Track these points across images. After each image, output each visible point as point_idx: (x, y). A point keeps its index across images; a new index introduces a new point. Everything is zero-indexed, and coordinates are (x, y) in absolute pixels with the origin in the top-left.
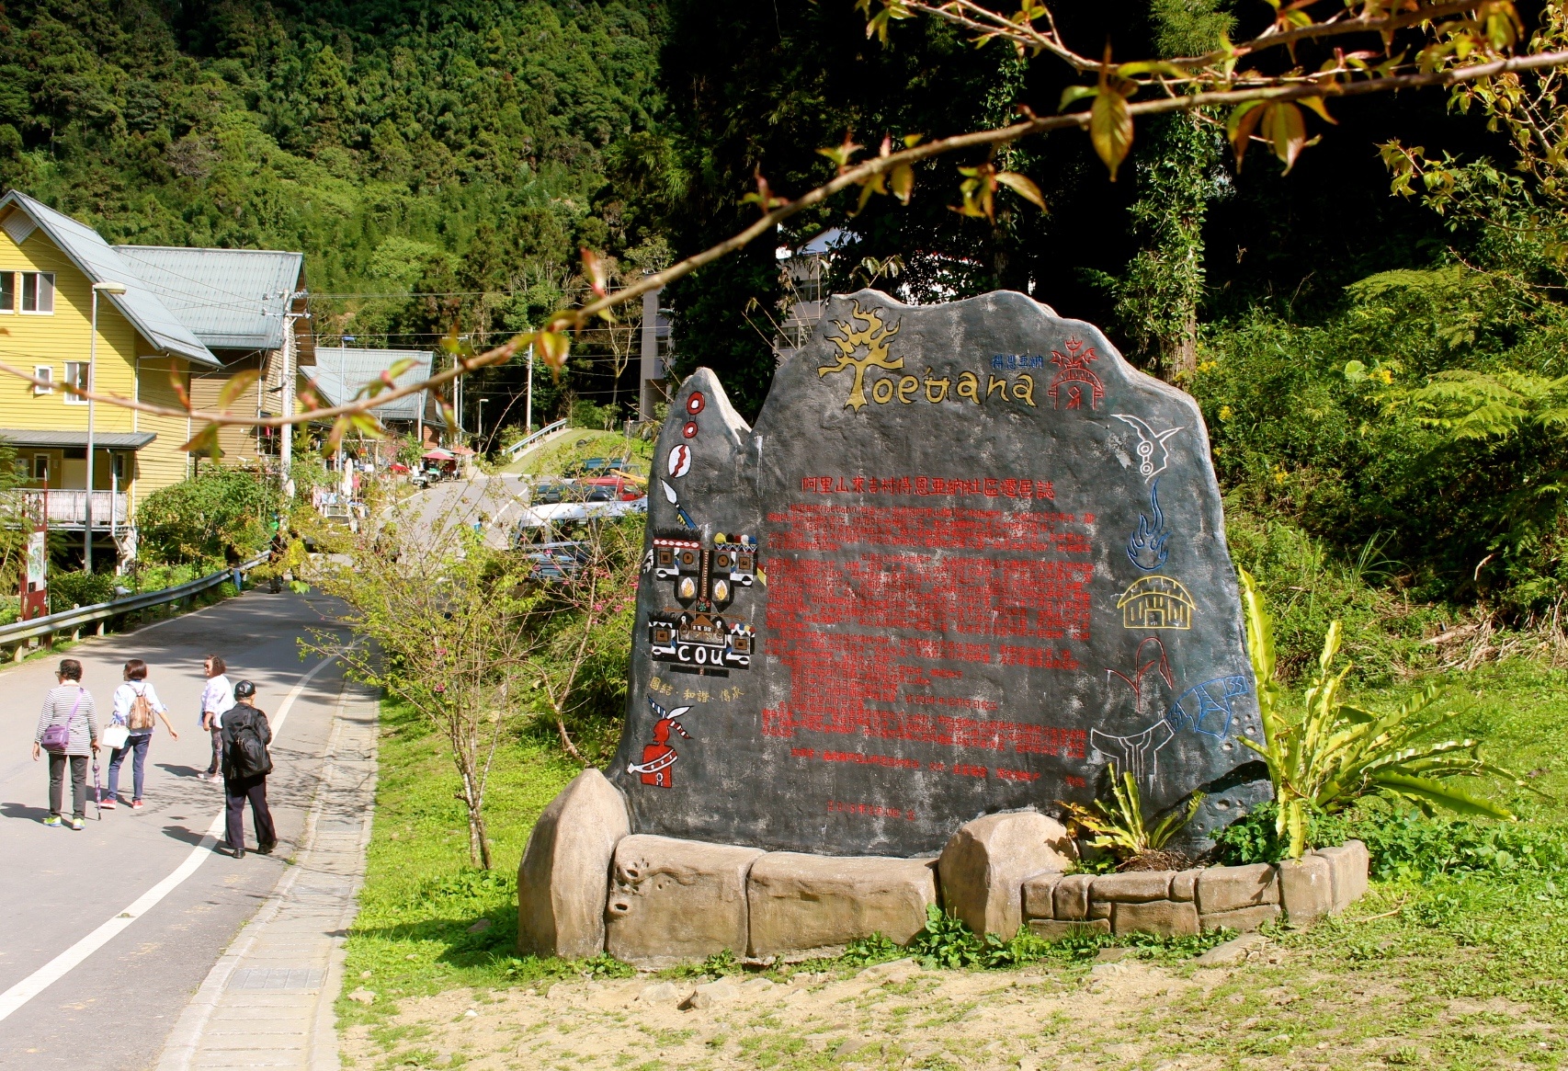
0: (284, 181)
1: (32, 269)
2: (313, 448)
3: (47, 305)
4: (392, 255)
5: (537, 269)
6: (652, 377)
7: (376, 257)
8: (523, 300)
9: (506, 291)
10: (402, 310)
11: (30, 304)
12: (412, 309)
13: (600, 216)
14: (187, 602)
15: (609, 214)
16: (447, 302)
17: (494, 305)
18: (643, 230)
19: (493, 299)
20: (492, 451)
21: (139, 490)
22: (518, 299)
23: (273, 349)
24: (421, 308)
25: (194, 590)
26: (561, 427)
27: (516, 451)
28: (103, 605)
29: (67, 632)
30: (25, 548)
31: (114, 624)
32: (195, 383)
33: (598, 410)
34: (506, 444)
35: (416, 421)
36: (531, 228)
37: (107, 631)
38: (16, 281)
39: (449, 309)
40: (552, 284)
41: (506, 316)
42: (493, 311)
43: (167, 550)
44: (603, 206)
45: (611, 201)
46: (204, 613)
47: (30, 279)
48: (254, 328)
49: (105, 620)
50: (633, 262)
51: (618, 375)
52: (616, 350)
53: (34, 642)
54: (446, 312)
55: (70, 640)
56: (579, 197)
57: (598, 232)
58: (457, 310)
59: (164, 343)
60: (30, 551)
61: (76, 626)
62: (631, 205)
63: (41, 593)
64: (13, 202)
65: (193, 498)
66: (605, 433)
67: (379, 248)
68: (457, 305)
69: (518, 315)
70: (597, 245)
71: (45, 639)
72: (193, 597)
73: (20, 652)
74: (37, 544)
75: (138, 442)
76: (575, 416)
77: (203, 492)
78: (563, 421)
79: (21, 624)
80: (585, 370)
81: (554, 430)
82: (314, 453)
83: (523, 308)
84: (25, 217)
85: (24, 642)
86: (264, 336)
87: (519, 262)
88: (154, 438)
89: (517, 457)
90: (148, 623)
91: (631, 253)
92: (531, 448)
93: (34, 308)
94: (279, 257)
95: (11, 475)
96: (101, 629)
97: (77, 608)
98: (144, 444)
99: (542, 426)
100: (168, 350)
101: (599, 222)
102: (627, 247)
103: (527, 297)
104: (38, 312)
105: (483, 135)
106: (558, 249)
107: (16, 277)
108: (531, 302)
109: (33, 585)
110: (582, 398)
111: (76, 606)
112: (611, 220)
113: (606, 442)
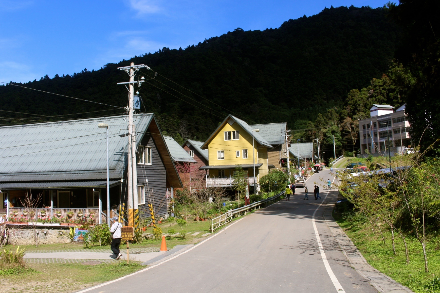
0: (274, 111)
1: (234, 130)
2: (293, 165)
3: (238, 138)
4: (298, 124)
5: (332, 123)
6: (363, 144)
7: (295, 124)
8: (330, 130)
9: (326, 129)
10: (303, 135)
11: (234, 138)
12: (305, 134)
13: (345, 109)
14: (274, 200)
15: (347, 108)
16: (313, 132)
17: (324, 131)
18: (356, 111)
19: (323, 130)
20: (327, 164)
21: (260, 176)
22: (329, 130)
23: (282, 144)
24: (307, 134)
25: (276, 198)
26: (342, 157)
27: (333, 163)
28: (259, 202)
29: (253, 208)
30: (245, 189)
31: (262, 206)
32: (268, 153)
33: (350, 153)
34: (331, 162)
35: (311, 158)
36: (330, 114)
37: (260, 208)
38: (231, 133)
39: (313, 133)
40: (336, 126)
41: (327, 134)
42: (323, 133)
43: (266, 189)
44: (346, 107)
45: (348, 106)
46: (279, 203)
47: (234, 132)
48: (278, 140)
49: (260, 205)
50: (355, 119)
51: (354, 144)
52: (353, 139)
53: (248, 211)
54: (313, 134)
55: (254, 210)
56: (338, 107)
57: (346, 113)
58: (315, 133)
59: (263, 144)
60: (246, 190)
61: (255, 207)
62: (353, 106)
63: (248, 199)
64: (230, 117)
65: (271, 177)
66: (353, 158)
67: (295, 122)
68: (315, 132)
69: (329, 133)
70: (346, 116)
71: (250, 210)
72: (276, 199)
73: (245, 213)
74: (247, 188)
75: (259, 165)
76: (345, 155)
77: (273, 176)
78: (343, 156)
79: (245, 206)
80: (346, 144)
81: (341, 158)
82: (293, 166)
83: (330, 131)
84: (233, 120)
85: (246, 211)
86: (280, 141)
87: (328, 122)
88: (262, 164)
89: (334, 164)
90: (268, 205)
91: (354, 116)
92: (336, 162)
93: (235, 139)
94: (282, 124)
95: (241, 173)
96: (259, 207)
97: (255, 203)
98: (260, 166)
99: (338, 157)
100: (264, 145)
101: (345, 110)
102: (353, 115)
103: (331, 129)
104: (236, 139)
105: (315, 96)
106: (336, 118)
107: (231, 132)
108: (332, 130)
109: (247, 197)
110: (346, 150)
111: (255, 202)
112: (348, 110)
113: (354, 160)
